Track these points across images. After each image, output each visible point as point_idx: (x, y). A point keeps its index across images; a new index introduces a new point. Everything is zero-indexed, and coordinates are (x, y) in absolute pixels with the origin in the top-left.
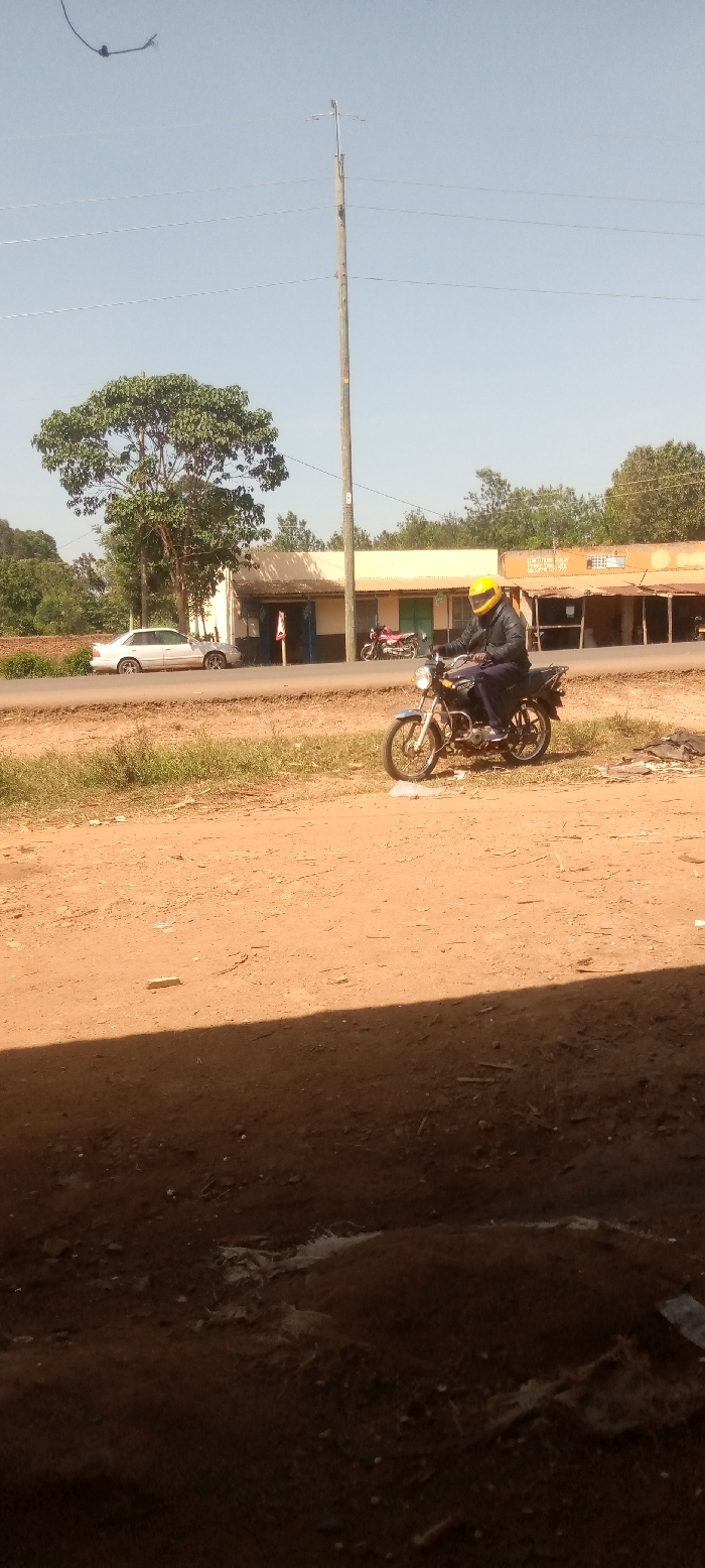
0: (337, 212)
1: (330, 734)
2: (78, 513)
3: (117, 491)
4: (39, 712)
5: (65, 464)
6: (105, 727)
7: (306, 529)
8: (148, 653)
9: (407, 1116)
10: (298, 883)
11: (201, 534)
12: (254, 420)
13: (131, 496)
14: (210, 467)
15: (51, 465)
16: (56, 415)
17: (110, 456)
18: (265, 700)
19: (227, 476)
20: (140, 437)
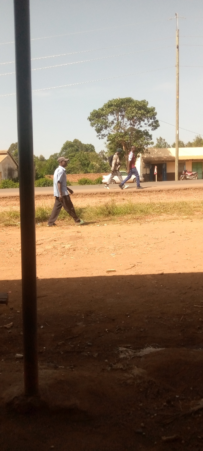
0: (176, 47)
2: (100, 138)
3: (110, 132)
4: (86, 194)
5: (96, 125)
7: (165, 141)
9: (176, 315)
10: (152, 245)
11: (133, 143)
12: (150, 110)
13: (114, 133)
14: (137, 124)
15: (92, 125)
16: (94, 111)
17: (109, 122)
18: (149, 192)
19: (141, 126)
20: (117, 116)
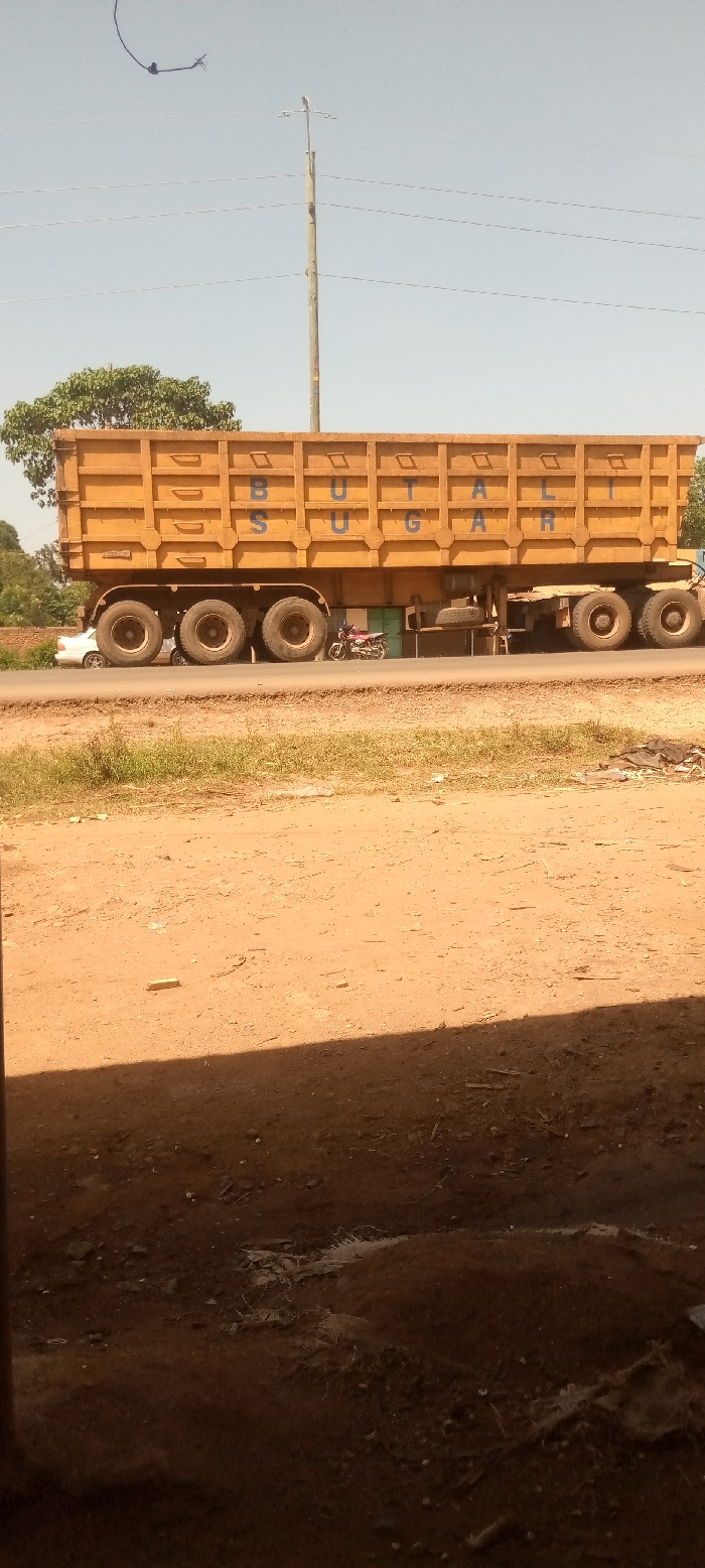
1: (305, 735)
2: (42, 505)
5: (28, 457)
6: (77, 722)
9: (419, 1121)
10: (289, 885)
12: (217, 412)
15: (15, 456)
16: (19, 406)
18: (239, 698)
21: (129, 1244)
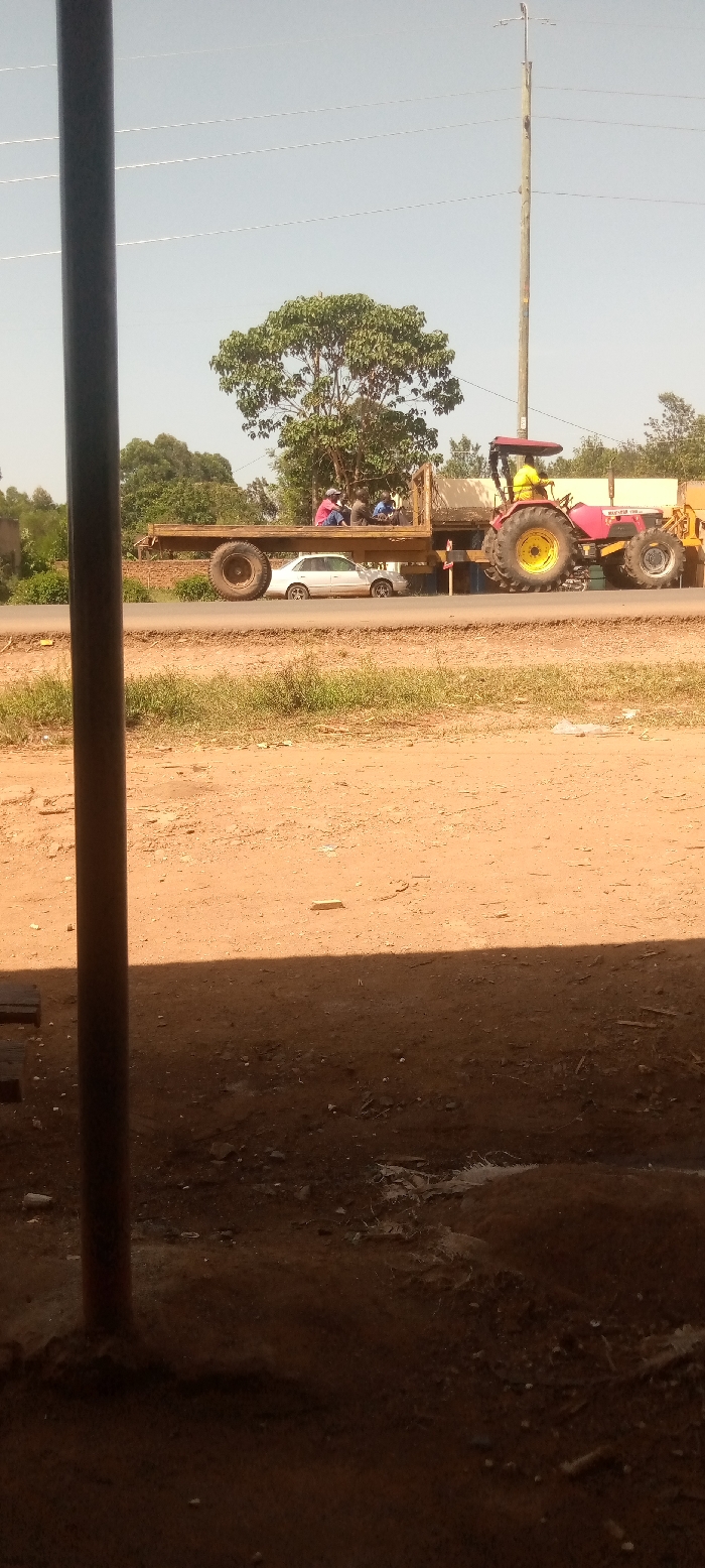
0: (522, 124)
1: (495, 668)
2: (253, 436)
3: (291, 414)
4: (211, 634)
6: (273, 651)
7: (479, 455)
8: (316, 579)
9: (563, 1053)
10: (460, 816)
11: (372, 458)
12: (430, 341)
13: (305, 419)
14: (384, 391)
15: (228, 386)
16: (234, 335)
17: (286, 378)
18: (431, 630)
19: (402, 399)
20: (316, 359)
21: (268, 1149)
